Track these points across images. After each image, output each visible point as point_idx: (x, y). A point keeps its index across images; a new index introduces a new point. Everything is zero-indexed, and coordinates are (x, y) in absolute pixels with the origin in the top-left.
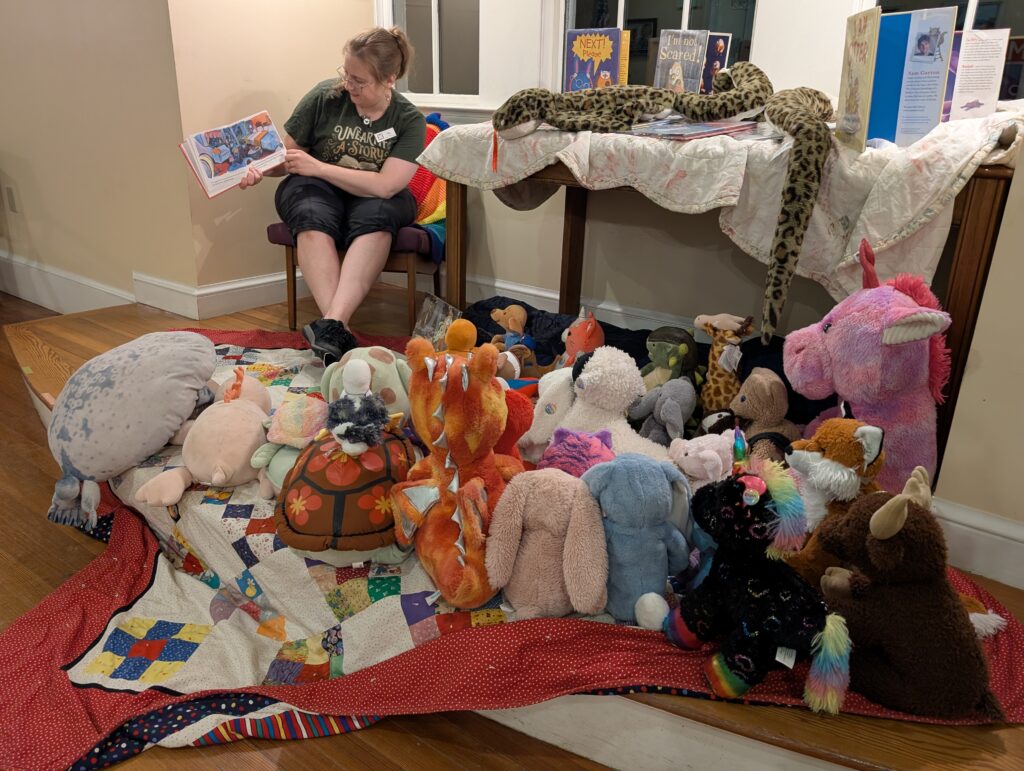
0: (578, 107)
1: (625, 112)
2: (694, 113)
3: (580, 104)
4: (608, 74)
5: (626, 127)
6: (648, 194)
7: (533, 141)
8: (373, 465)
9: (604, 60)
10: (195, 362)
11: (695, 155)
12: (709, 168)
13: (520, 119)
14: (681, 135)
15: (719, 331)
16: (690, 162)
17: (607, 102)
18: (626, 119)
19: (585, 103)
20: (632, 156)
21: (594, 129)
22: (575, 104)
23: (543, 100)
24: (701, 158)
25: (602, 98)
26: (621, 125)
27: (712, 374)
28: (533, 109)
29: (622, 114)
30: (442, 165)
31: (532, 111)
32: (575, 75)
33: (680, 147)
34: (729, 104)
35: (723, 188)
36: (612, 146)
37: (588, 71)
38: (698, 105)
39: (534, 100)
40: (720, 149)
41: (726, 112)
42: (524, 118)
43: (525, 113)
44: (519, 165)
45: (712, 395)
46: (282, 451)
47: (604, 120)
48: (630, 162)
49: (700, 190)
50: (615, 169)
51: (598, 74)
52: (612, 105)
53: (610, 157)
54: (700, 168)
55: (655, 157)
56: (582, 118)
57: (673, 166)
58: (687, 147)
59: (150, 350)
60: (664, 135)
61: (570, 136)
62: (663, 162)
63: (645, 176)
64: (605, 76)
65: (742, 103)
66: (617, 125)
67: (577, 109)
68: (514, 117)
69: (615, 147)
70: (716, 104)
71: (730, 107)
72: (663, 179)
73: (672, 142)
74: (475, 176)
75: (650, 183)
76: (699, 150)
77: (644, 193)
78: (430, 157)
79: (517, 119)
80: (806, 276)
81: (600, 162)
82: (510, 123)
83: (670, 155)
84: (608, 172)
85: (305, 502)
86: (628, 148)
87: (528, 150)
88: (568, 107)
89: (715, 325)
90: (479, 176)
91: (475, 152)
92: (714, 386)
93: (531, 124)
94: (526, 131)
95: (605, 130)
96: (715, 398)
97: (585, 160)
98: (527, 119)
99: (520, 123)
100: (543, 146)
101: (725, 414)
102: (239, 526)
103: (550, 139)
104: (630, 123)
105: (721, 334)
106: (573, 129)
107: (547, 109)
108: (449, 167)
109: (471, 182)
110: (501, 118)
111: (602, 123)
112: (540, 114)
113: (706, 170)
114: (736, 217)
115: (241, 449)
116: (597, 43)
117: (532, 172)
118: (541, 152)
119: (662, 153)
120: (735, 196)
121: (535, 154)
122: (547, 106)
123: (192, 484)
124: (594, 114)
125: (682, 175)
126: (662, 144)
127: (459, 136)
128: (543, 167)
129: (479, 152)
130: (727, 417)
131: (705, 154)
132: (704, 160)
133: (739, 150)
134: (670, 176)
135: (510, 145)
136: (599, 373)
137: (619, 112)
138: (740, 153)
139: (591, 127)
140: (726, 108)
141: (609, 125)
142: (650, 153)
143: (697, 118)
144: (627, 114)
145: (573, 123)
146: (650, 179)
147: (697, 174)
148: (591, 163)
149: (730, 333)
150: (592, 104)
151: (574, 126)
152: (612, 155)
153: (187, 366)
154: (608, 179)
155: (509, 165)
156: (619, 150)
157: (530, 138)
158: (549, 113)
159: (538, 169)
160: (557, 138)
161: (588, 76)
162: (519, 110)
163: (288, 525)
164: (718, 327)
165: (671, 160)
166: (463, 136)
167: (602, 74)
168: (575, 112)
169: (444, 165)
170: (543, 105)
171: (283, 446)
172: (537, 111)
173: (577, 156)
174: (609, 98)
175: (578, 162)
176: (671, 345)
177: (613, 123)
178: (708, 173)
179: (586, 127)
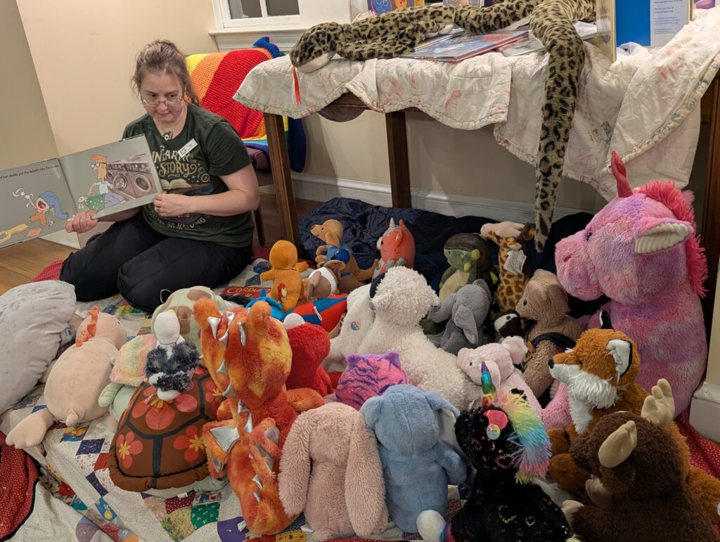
0: (364, 35)
1: (407, 35)
2: (472, 27)
3: (366, 33)
5: (409, 49)
6: (431, 114)
7: (328, 73)
8: (188, 405)
10: (54, 310)
11: (466, 76)
12: (480, 86)
13: (313, 54)
14: (453, 58)
15: (502, 239)
16: (463, 82)
17: (391, 28)
18: (409, 42)
19: (370, 32)
20: (414, 81)
21: (380, 56)
22: (362, 33)
23: (332, 33)
24: (472, 78)
25: (386, 24)
26: (405, 49)
27: (503, 275)
28: (324, 43)
29: (405, 38)
30: (256, 99)
31: (323, 46)
33: (453, 68)
34: (502, 15)
35: (492, 106)
36: (395, 72)
38: (475, 19)
39: (324, 35)
40: (487, 68)
41: (501, 23)
42: (316, 53)
43: (317, 48)
44: (320, 95)
45: (505, 295)
46: (123, 389)
47: (388, 46)
48: (412, 85)
49: (474, 108)
50: (400, 93)
52: (395, 30)
53: (394, 82)
54: (471, 87)
55: (432, 80)
56: (367, 47)
57: (448, 88)
58: (459, 68)
59: (12, 305)
60: (438, 58)
61: (359, 65)
62: (439, 83)
63: (426, 97)
65: (514, 13)
66: (400, 49)
67: (364, 37)
68: (307, 54)
69: (398, 73)
70: (491, 17)
71: (504, 18)
72: (442, 99)
73: (446, 64)
74: (285, 107)
75: (432, 103)
76: (469, 70)
77: (428, 113)
78: (244, 94)
79: (310, 55)
80: (578, 179)
81: (386, 88)
82: (304, 60)
83: (445, 77)
84: (395, 96)
85: (129, 447)
86: (408, 73)
87: (324, 81)
88: (356, 37)
89: (498, 233)
90: (289, 106)
91: (282, 85)
92: (506, 286)
93: (324, 58)
94: (320, 64)
95: (389, 56)
96: (508, 298)
97: (373, 88)
98: (319, 53)
99: (313, 58)
100: (337, 76)
101: (513, 316)
102: (90, 460)
103: (342, 69)
104: (412, 45)
105: (504, 241)
106: (361, 58)
107: (337, 42)
108: (262, 100)
109: (283, 112)
110: (296, 56)
111: (386, 49)
112: (331, 46)
113: (477, 88)
114: (508, 130)
115: (91, 389)
117: (331, 100)
118: (335, 82)
119: (438, 76)
120: (503, 113)
121: (331, 84)
122: (337, 38)
123: (55, 422)
124: (379, 41)
125: (457, 94)
126: (438, 67)
128: (339, 96)
129: (284, 85)
130: (514, 319)
131: (474, 74)
132: (474, 79)
133: (504, 68)
134: (447, 97)
135: (310, 78)
136: (388, 294)
137: (401, 36)
138: (505, 71)
139: (376, 55)
140: (500, 19)
141: (392, 51)
142: (428, 77)
143: (476, 32)
144: (409, 38)
145: (360, 53)
146: (431, 100)
147: (470, 93)
148: (378, 89)
149: (511, 240)
150: (377, 31)
151: (361, 56)
152: (395, 80)
153: (45, 315)
154: (396, 102)
155: (311, 96)
156: (400, 76)
157: (325, 70)
158: (338, 45)
159: (336, 97)
160: (348, 68)
162: (311, 46)
163: (118, 468)
164: (501, 236)
165: (446, 81)
166: (270, 72)
168: (362, 41)
169: (258, 99)
170: (333, 38)
171: (123, 386)
172: (328, 45)
173: (364, 85)
174: (392, 23)
175: (366, 90)
176: (464, 252)
177: (397, 48)
178: (479, 91)
179: (372, 55)
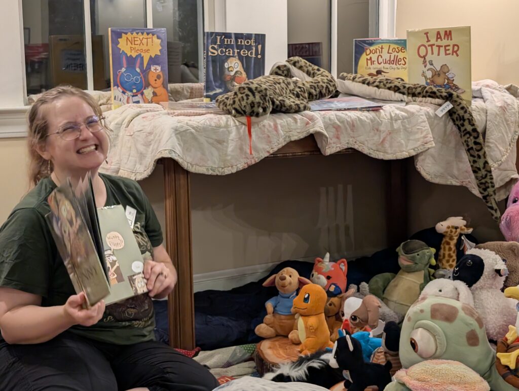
4: (159, 68)
6: (366, 151)
9: (153, 56)
20: (353, 126)
32: (123, 70)
35: (425, 137)
36: (336, 120)
37: (138, 64)
40: (403, 113)
48: (351, 130)
50: (340, 137)
51: (149, 67)
53: (337, 128)
54: (399, 127)
55: (369, 123)
57: (382, 128)
61: (300, 116)
63: (362, 138)
64: (156, 70)
69: (338, 120)
72: (376, 138)
74: (210, 164)
75: (366, 143)
77: (363, 151)
80: (458, 184)
81: (330, 133)
84: (334, 140)
87: (269, 131)
114: (424, 156)
116: (145, 41)
118: (281, 132)
120: (433, 141)
125: (389, 133)
127: (193, 128)
129: (216, 140)
132: (399, 121)
134: (383, 135)
146: (366, 140)
147: (398, 131)
152: (339, 126)
154: (334, 145)
156: (342, 122)
159: (280, 146)
161: (138, 70)
165: (380, 124)
167: (153, 68)
